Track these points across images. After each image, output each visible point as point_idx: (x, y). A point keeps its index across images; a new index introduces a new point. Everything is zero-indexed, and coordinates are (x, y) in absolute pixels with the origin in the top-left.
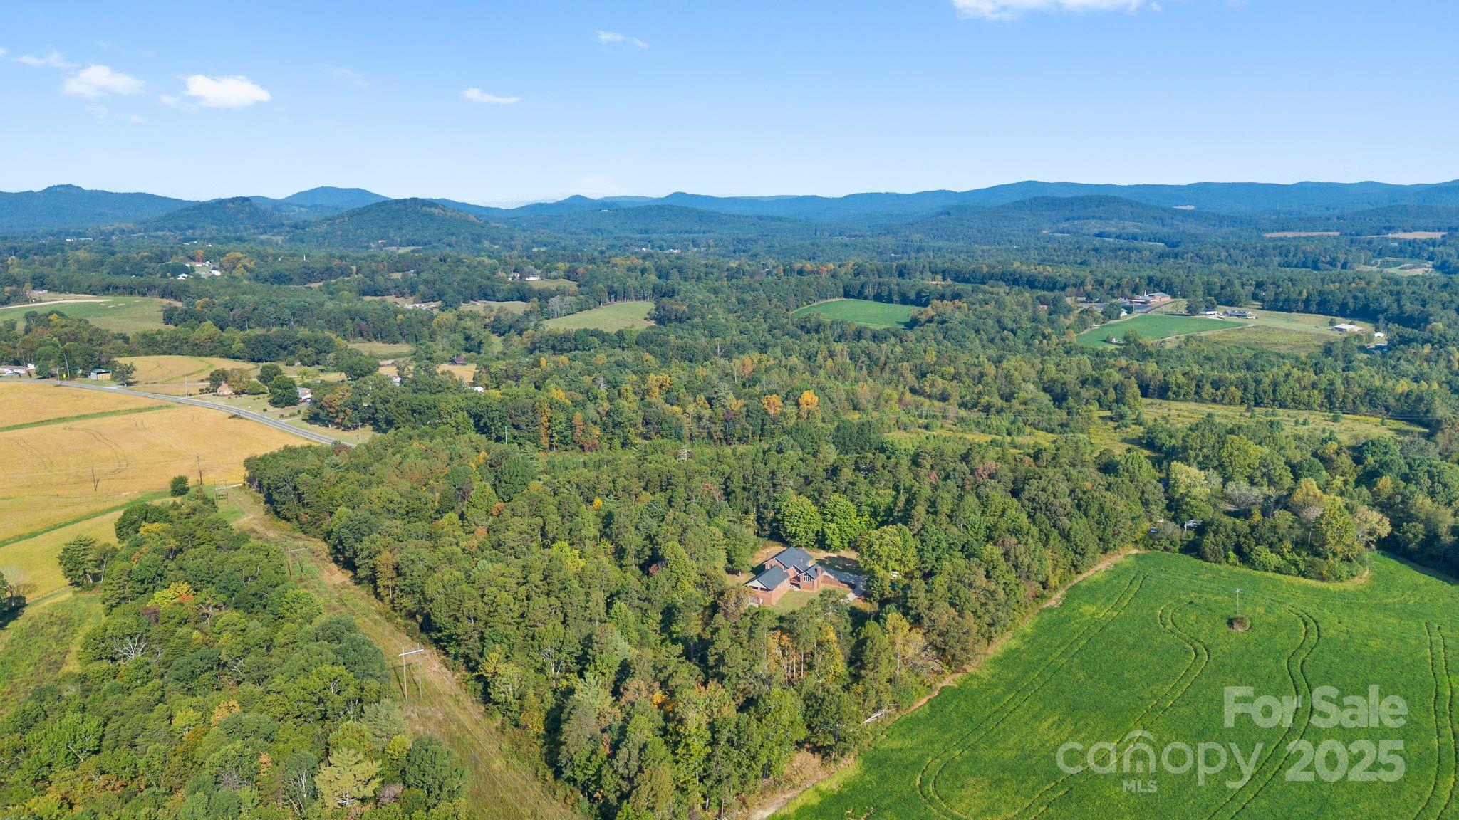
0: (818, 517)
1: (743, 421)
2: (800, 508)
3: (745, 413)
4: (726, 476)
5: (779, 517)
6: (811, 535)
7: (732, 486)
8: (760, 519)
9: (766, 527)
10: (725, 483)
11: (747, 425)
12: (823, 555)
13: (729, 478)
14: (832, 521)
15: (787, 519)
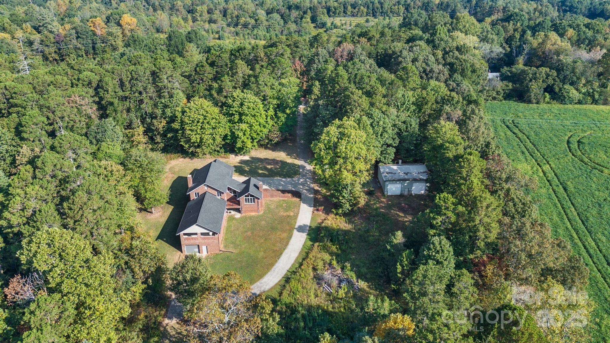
0: (224, 119)
1: (74, 41)
2: (202, 112)
3: (75, 35)
4: (94, 85)
5: (176, 125)
6: (219, 140)
7: (108, 98)
8: (149, 131)
9: (158, 139)
10: (97, 94)
11: (79, 46)
12: (234, 159)
13: (98, 87)
14: (241, 121)
15: (187, 127)
